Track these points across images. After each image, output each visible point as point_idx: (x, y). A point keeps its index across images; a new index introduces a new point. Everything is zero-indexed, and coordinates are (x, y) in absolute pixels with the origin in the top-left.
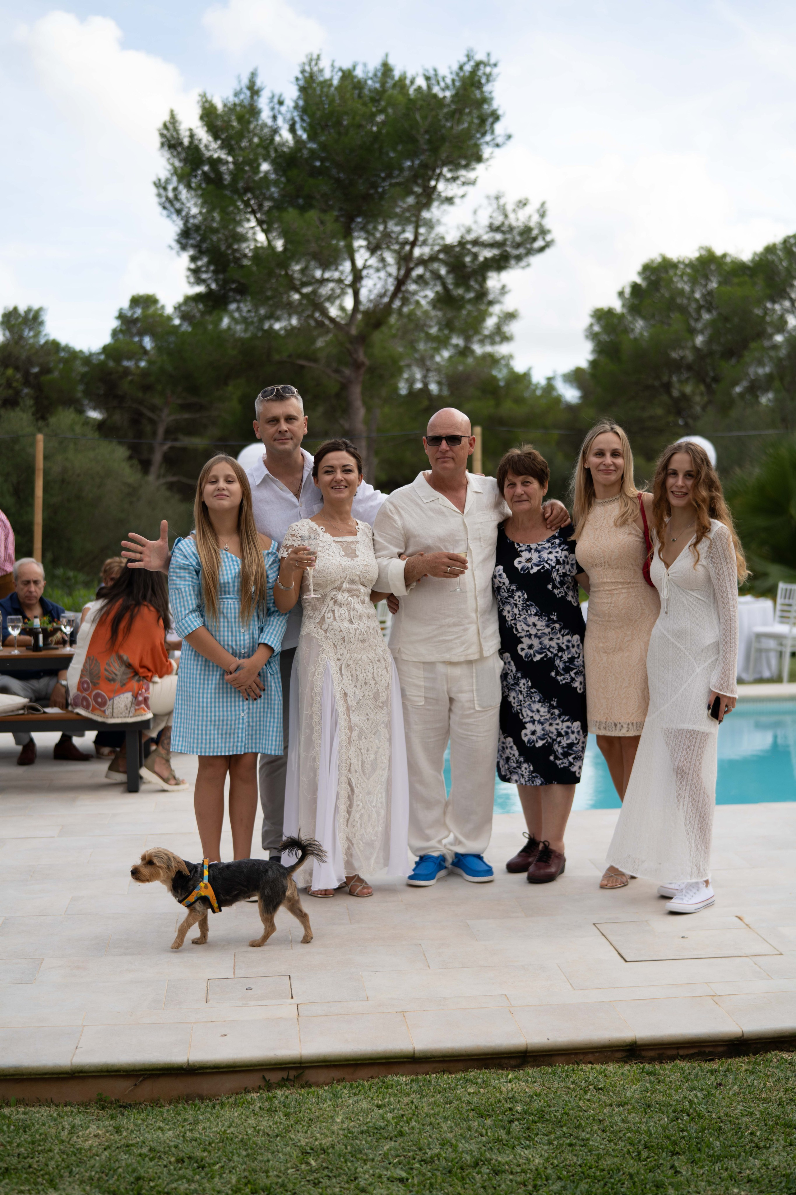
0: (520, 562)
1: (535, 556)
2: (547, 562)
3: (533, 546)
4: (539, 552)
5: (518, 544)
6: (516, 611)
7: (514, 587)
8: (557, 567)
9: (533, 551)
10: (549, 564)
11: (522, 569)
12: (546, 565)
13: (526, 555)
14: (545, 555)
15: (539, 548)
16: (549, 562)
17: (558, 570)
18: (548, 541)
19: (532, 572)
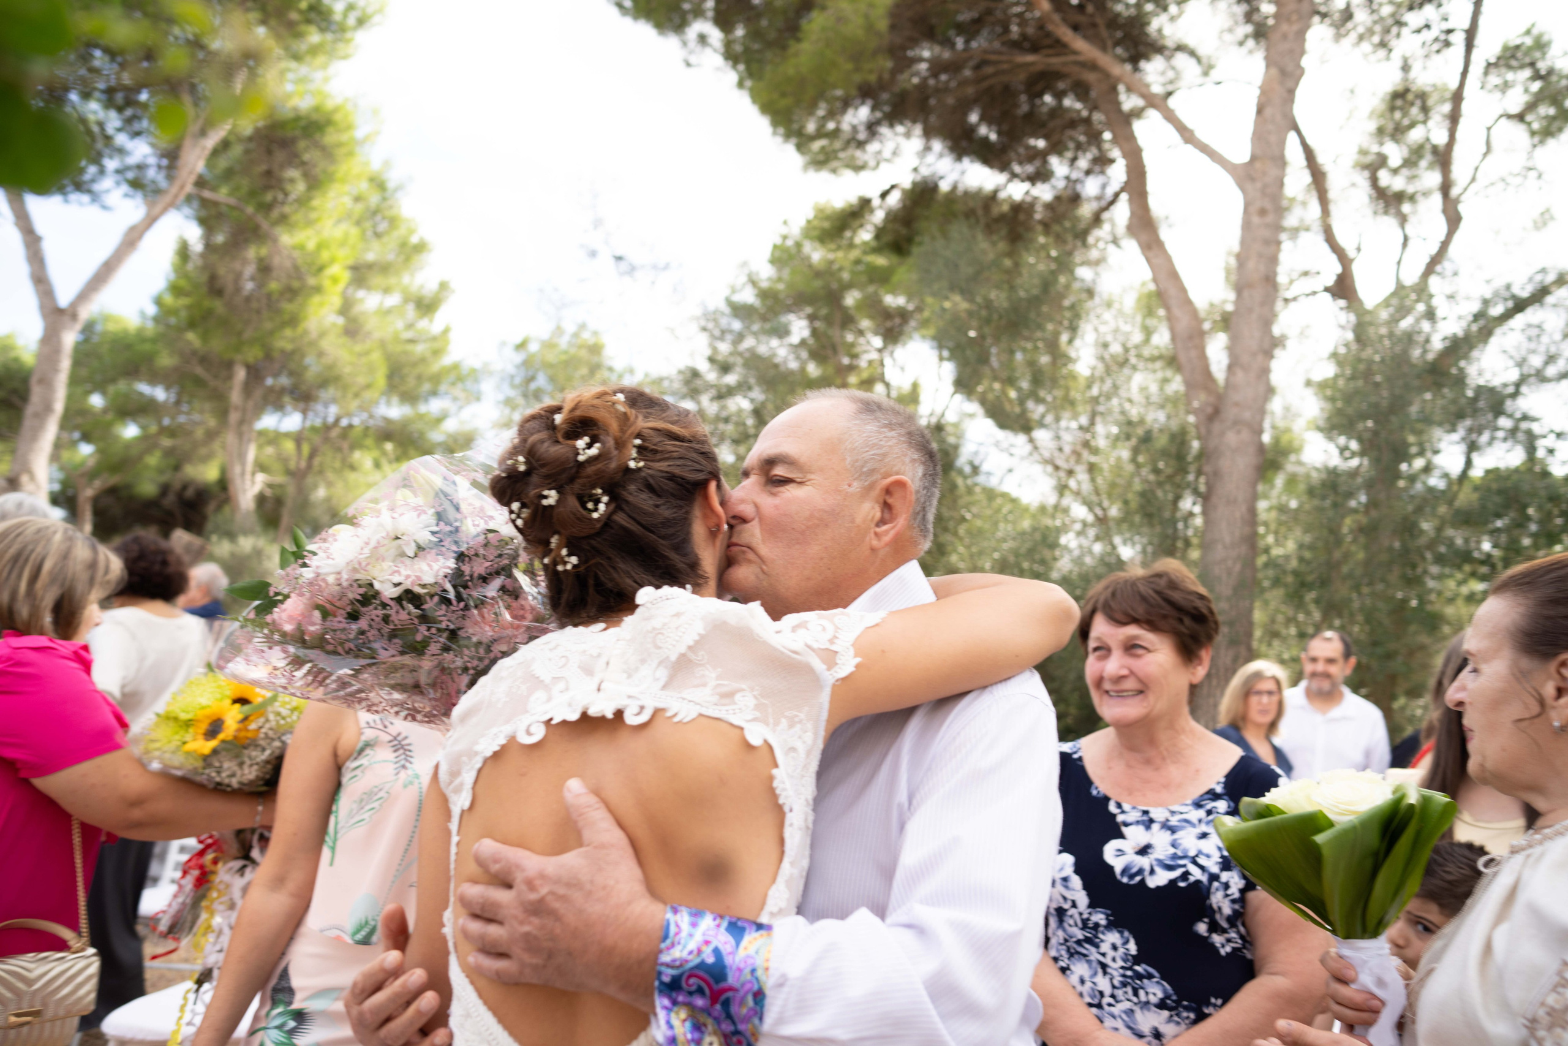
0: (1120, 852)
1: (1161, 842)
2: (1195, 863)
3: (1158, 814)
4: (1173, 830)
5: (1119, 806)
6: (1103, 984)
7: (1100, 918)
8: (1225, 876)
9: (1155, 827)
10: (1202, 868)
11: (1124, 871)
12: (1192, 868)
13: (1135, 836)
14: (1189, 841)
15: (1174, 821)
16: (1201, 860)
17: (1226, 886)
18: (1198, 805)
19: (1153, 882)
